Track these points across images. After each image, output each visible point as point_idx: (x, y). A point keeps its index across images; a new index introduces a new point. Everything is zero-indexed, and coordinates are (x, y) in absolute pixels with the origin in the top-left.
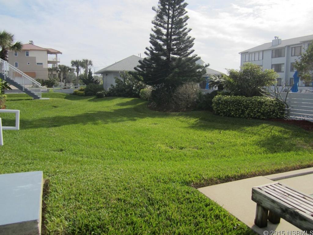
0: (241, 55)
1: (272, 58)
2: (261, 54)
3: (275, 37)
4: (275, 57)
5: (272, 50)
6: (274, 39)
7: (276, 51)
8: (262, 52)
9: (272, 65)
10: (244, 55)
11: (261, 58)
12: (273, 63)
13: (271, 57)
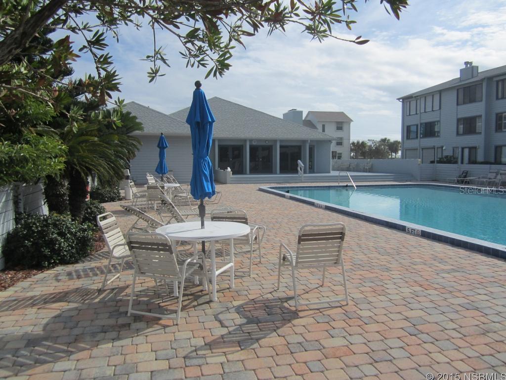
0: (403, 102)
1: (458, 104)
2: (437, 98)
3: (466, 63)
4: (464, 103)
5: (458, 90)
6: (464, 67)
7: (464, 90)
8: (439, 95)
9: (459, 120)
10: (407, 102)
11: (436, 107)
12: (460, 116)
13: (456, 104)
